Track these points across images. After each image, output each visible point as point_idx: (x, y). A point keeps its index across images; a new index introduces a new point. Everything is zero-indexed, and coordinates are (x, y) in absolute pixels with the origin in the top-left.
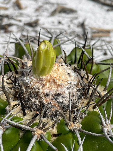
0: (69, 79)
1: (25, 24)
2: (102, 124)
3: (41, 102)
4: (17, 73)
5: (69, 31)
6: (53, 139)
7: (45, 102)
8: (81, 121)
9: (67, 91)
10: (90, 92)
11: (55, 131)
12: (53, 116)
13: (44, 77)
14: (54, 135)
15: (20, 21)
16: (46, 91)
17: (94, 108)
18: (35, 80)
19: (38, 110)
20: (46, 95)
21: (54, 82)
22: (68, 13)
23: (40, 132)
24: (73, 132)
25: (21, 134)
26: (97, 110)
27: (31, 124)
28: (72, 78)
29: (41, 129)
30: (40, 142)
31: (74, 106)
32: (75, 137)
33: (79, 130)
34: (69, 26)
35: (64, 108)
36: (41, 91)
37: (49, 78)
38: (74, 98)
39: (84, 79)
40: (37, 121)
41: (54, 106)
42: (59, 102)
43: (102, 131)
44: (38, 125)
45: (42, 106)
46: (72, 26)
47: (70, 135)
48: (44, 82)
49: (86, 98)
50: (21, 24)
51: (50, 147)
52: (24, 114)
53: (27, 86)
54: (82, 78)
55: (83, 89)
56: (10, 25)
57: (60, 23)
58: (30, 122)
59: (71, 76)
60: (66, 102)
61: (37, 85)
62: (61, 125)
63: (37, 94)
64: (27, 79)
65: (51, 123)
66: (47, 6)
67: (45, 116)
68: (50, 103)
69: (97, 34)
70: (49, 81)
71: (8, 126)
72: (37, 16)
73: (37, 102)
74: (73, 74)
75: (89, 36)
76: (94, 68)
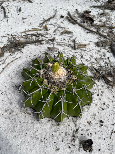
0: (64, 73)
1: (49, 40)
2: (72, 89)
3: (54, 81)
4: (46, 69)
5: (68, 44)
6: (57, 93)
7: (55, 81)
8: (66, 87)
9: (63, 78)
10: (71, 77)
11: (58, 90)
12: (58, 85)
13: (55, 73)
14: (58, 91)
15: (47, 38)
16: (56, 78)
17: (71, 83)
18: (52, 74)
19: (53, 83)
20: (56, 79)
21: (58, 74)
22: (68, 34)
23: (53, 90)
24: (63, 91)
25: (47, 90)
26: (72, 84)
27: (51, 87)
28: (65, 73)
29: (53, 89)
30: (53, 93)
31: (65, 82)
32: (64, 92)
33: (65, 90)
34: (68, 41)
35: (61, 83)
36: (54, 77)
37: (57, 73)
38: (65, 80)
39: (69, 73)
40: (52, 87)
41: (58, 82)
42: (60, 81)
43: (72, 91)
44: (53, 88)
45: (54, 82)
46: (69, 41)
47: (63, 92)
48: (55, 74)
49: (69, 80)
50: (47, 39)
51: (56, 95)
52: (49, 84)
53: (50, 75)
54: (69, 72)
55: (69, 76)
56: (43, 40)
57: (64, 39)
58: (50, 87)
59: (64, 72)
60: (62, 81)
61: (53, 75)
62: (60, 88)
63: (53, 78)
64: (50, 73)
65: (57, 88)
66: (59, 29)
67: (55, 85)
68: (57, 81)
69: (80, 47)
70: (57, 74)
71: (43, 88)
72: (54, 35)
73: (53, 81)
74: (65, 71)
75: (76, 47)
76: (74, 68)
